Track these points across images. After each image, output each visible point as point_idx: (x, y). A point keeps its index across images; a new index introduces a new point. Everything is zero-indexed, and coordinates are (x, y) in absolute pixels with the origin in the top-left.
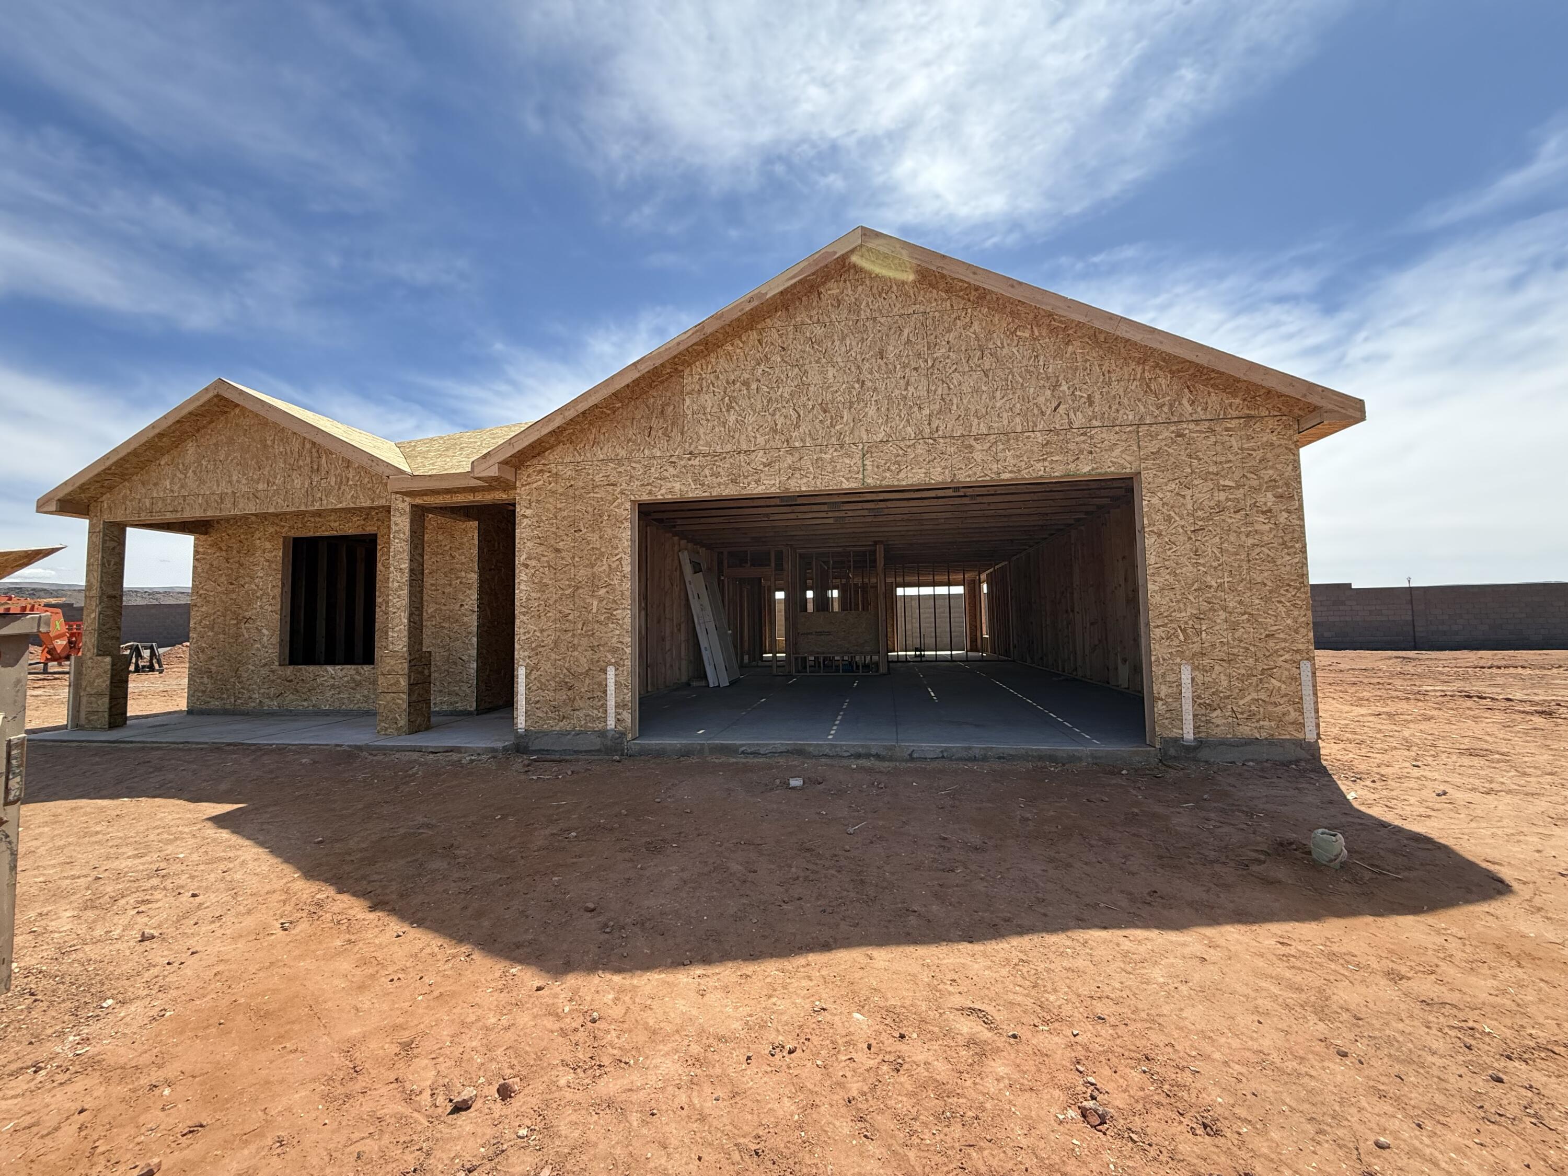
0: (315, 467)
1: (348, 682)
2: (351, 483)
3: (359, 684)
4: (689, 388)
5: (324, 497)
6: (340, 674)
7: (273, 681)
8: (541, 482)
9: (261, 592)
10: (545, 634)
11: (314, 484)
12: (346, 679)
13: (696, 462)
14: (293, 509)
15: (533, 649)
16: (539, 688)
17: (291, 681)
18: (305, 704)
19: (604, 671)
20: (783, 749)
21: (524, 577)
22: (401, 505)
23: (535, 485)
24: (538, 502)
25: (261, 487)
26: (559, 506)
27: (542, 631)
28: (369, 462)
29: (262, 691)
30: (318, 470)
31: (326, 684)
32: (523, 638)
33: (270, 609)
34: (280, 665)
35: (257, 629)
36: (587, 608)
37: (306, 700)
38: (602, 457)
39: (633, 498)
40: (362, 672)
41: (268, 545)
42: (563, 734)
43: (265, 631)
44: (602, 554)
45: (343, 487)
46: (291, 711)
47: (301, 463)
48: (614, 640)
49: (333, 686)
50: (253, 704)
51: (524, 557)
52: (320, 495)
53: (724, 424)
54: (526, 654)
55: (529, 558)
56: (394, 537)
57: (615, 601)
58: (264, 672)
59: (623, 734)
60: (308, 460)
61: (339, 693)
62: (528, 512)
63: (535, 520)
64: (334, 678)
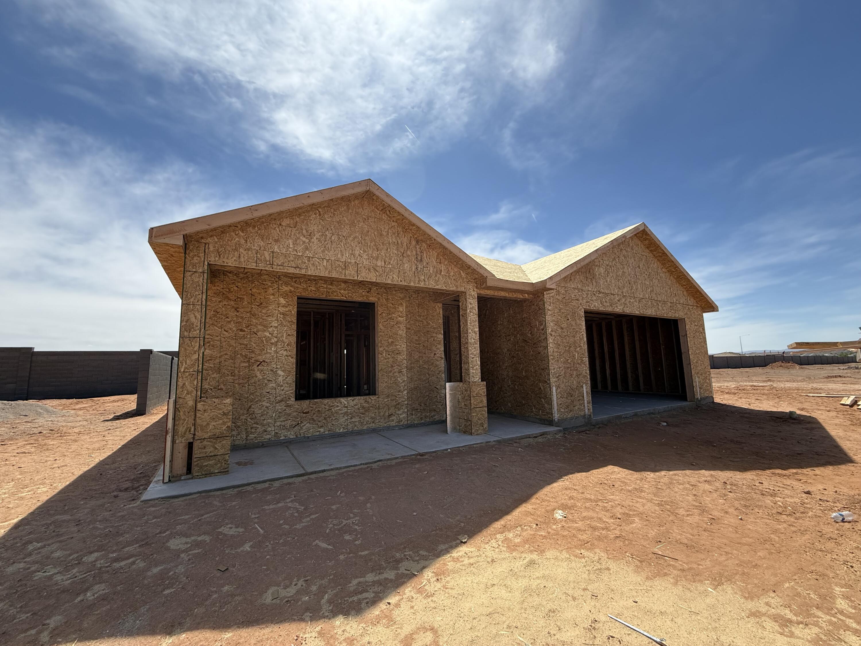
0: (419, 258)
1: (359, 409)
2: (442, 273)
3: (367, 410)
4: (596, 264)
5: (426, 280)
6: (352, 403)
7: (289, 415)
8: (553, 294)
9: (276, 340)
10: (561, 369)
11: (419, 269)
12: (357, 407)
13: (600, 295)
14: (405, 284)
15: (557, 377)
16: (561, 397)
17: (308, 413)
18: (322, 430)
19: (582, 387)
20: (632, 414)
21: (551, 341)
22: (473, 293)
23: (551, 295)
24: (553, 303)
25: (379, 263)
26: (561, 307)
27: (560, 368)
28: (476, 266)
29: (278, 424)
30: (421, 260)
31: (340, 412)
32: (553, 372)
33: (285, 353)
34: (296, 399)
35: (272, 370)
36: (574, 356)
37: (322, 427)
38: (573, 286)
39: (585, 307)
40: (370, 400)
41: (282, 301)
42: (571, 419)
43: (280, 372)
44: (577, 332)
45: (438, 275)
46: (308, 437)
47: (409, 253)
48: (584, 372)
49: (346, 413)
50: (268, 437)
51: (550, 330)
52: (423, 277)
53: (607, 281)
54: (555, 380)
55: (552, 331)
56: (470, 311)
57: (583, 354)
58: (279, 407)
59: (590, 416)
60: (414, 253)
61: (351, 418)
62: (550, 308)
63: (553, 312)
64: (347, 407)
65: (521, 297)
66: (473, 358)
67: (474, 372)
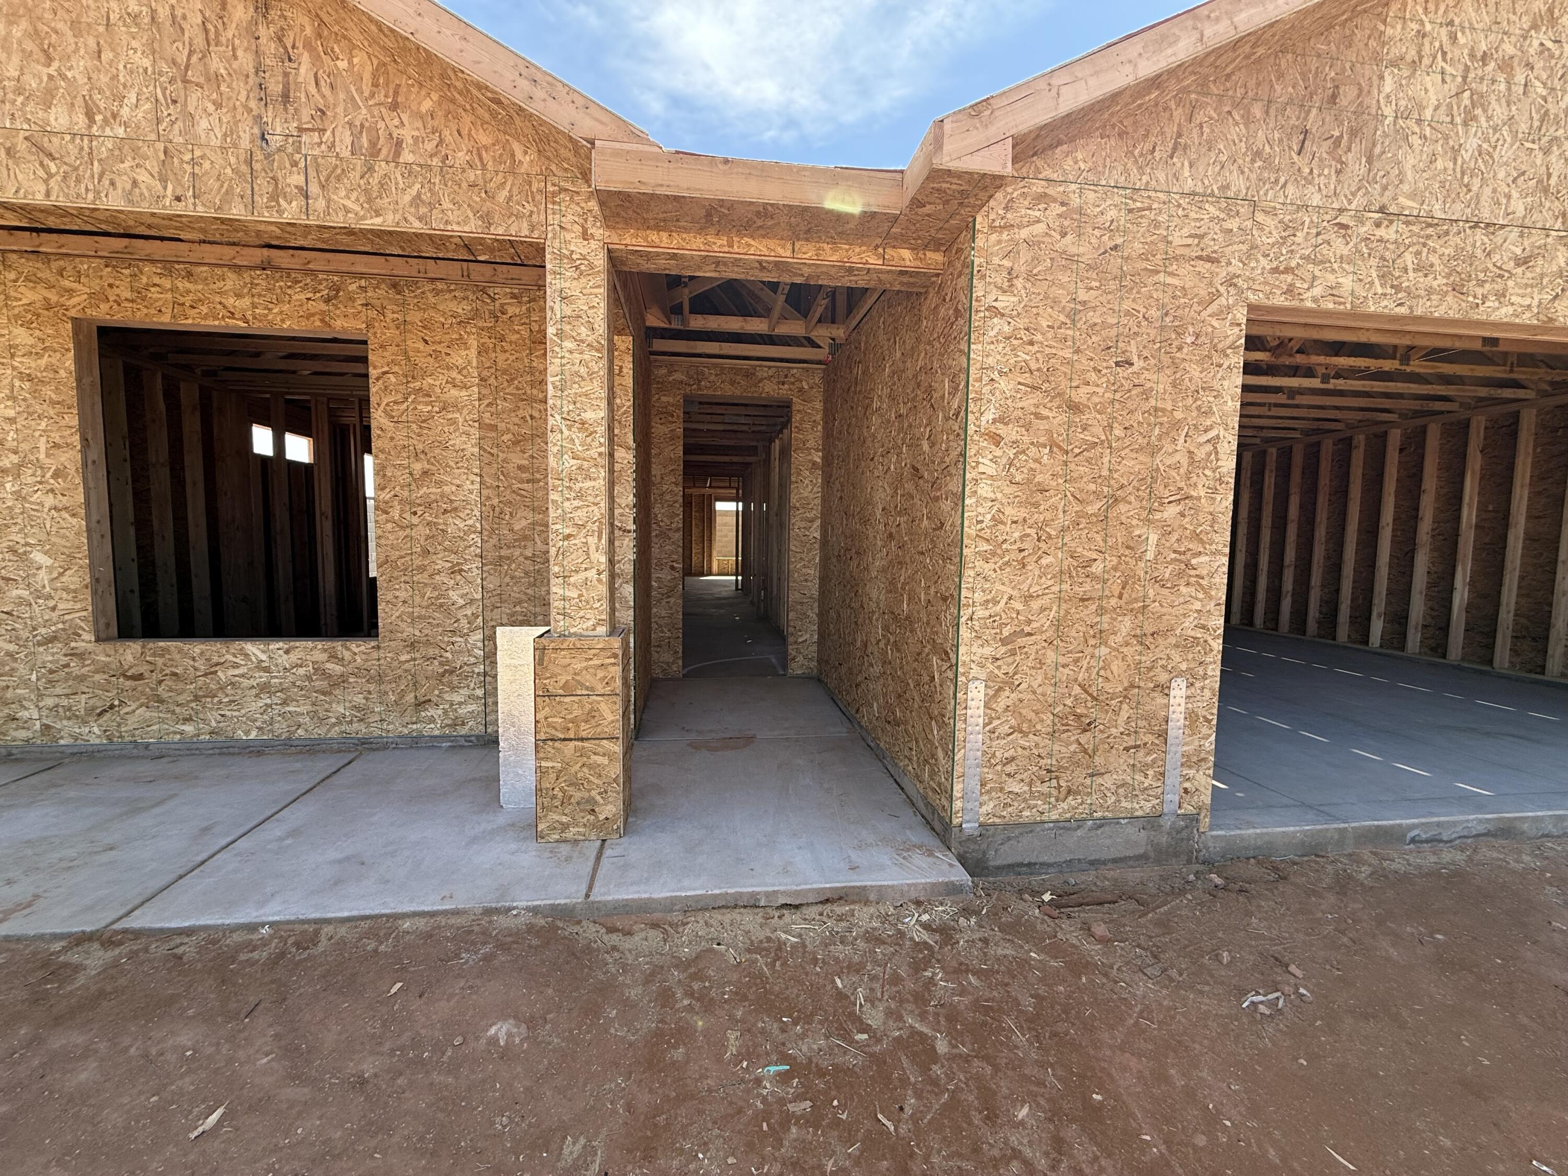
0: (275, 87)
1: (309, 678)
2: (407, 156)
3: (340, 682)
4: (1395, 52)
5: (314, 189)
6: (284, 660)
7: (82, 679)
8: (1040, 228)
9: (15, 459)
10: (1035, 605)
11: (275, 141)
12: (301, 671)
13: (1388, 233)
14: (201, 211)
15: (1004, 642)
16: (1014, 730)
17: (140, 677)
18: (189, 728)
19: (1164, 689)
20: (1481, 829)
21: (987, 467)
22: (579, 247)
23: (1024, 233)
24: (1031, 277)
25: (59, 118)
26: (1082, 295)
27: (1028, 598)
28: (524, 84)
29: (50, 702)
30: (286, 97)
31: (246, 683)
32: (981, 613)
33: (49, 501)
34: (98, 640)
35: (13, 550)
36: (1133, 546)
37: (187, 720)
38: (1189, 185)
39: (1252, 298)
40: (347, 655)
41: (22, 336)
42: (1064, 826)
43: (38, 557)
44: (1176, 425)
45: (381, 168)
46: (147, 746)
47: (216, 64)
48: (1188, 623)
49: (264, 688)
50: (23, 734)
51: (989, 416)
52: (298, 179)
53: (1455, 152)
54: (987, 651)
55: (1001, 420)
56: (560, 334)
57: (1196, 536)
58: (50, 656)
59: (1193, 819)
60: (246, 61)
61: (285, 703)
62: (1005, 302)
63: (1021, 323)
64: (267, 670)
65: (874, 261)
66: (567, 537)
67: (574, 594)
